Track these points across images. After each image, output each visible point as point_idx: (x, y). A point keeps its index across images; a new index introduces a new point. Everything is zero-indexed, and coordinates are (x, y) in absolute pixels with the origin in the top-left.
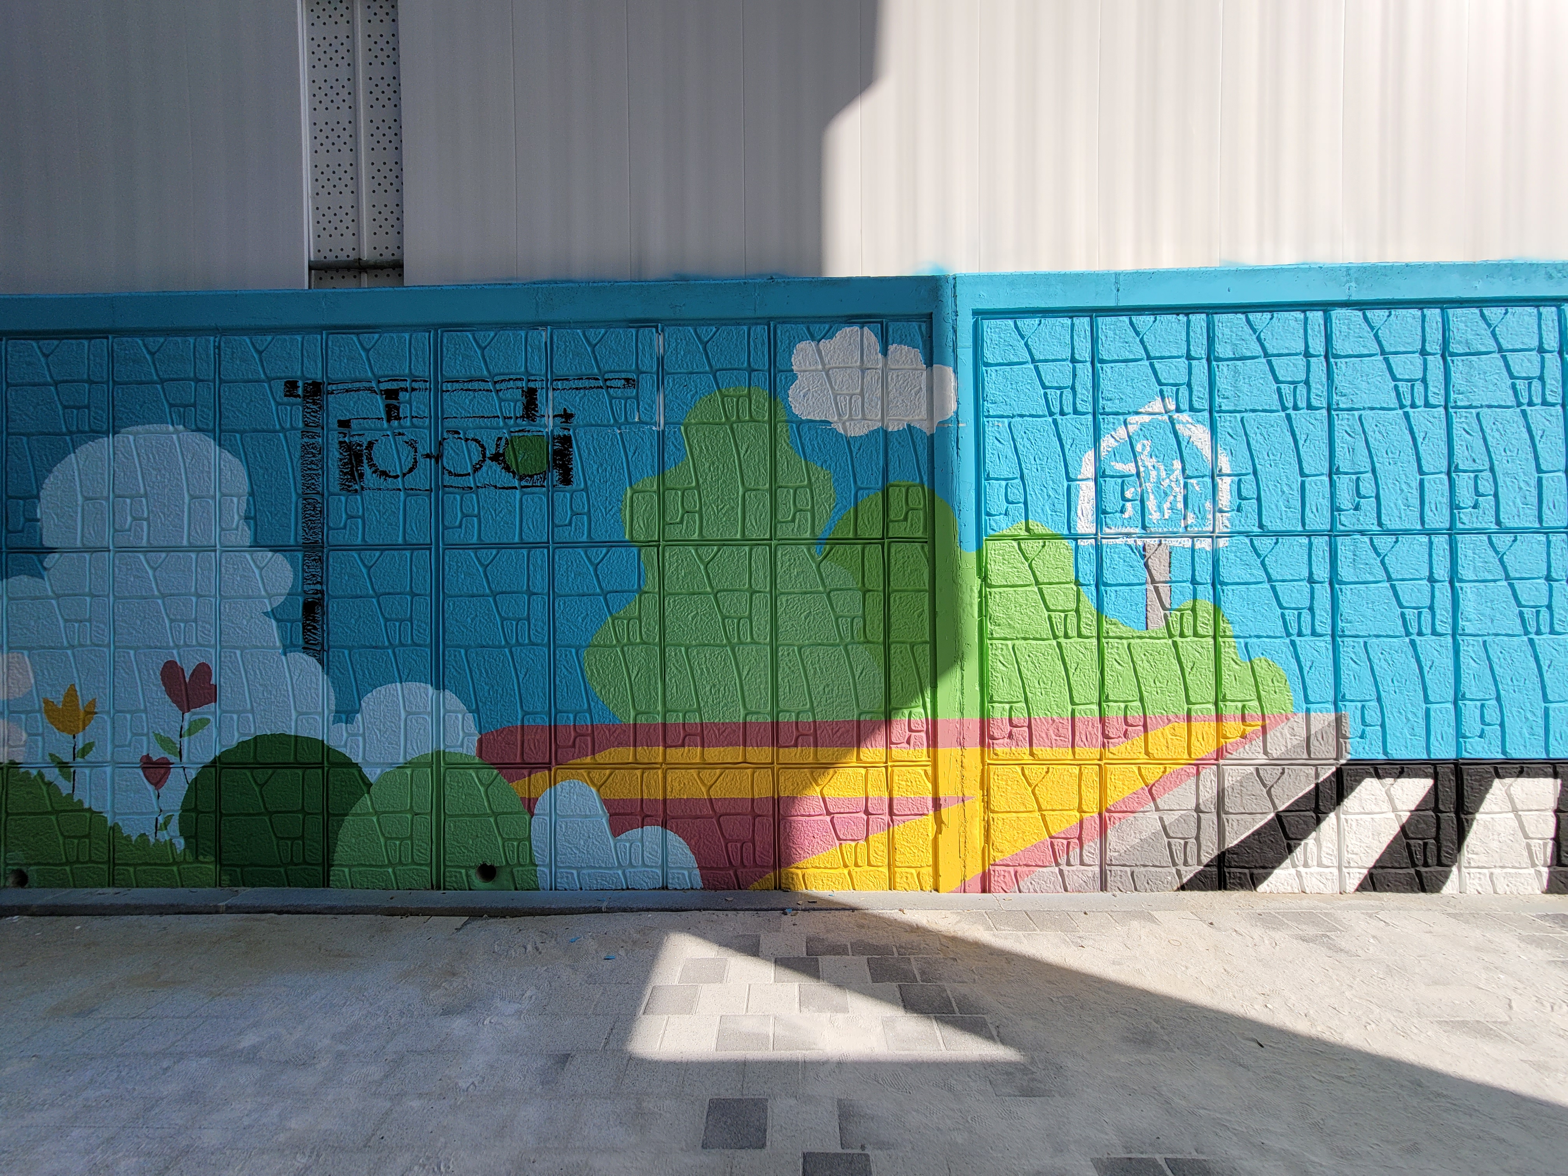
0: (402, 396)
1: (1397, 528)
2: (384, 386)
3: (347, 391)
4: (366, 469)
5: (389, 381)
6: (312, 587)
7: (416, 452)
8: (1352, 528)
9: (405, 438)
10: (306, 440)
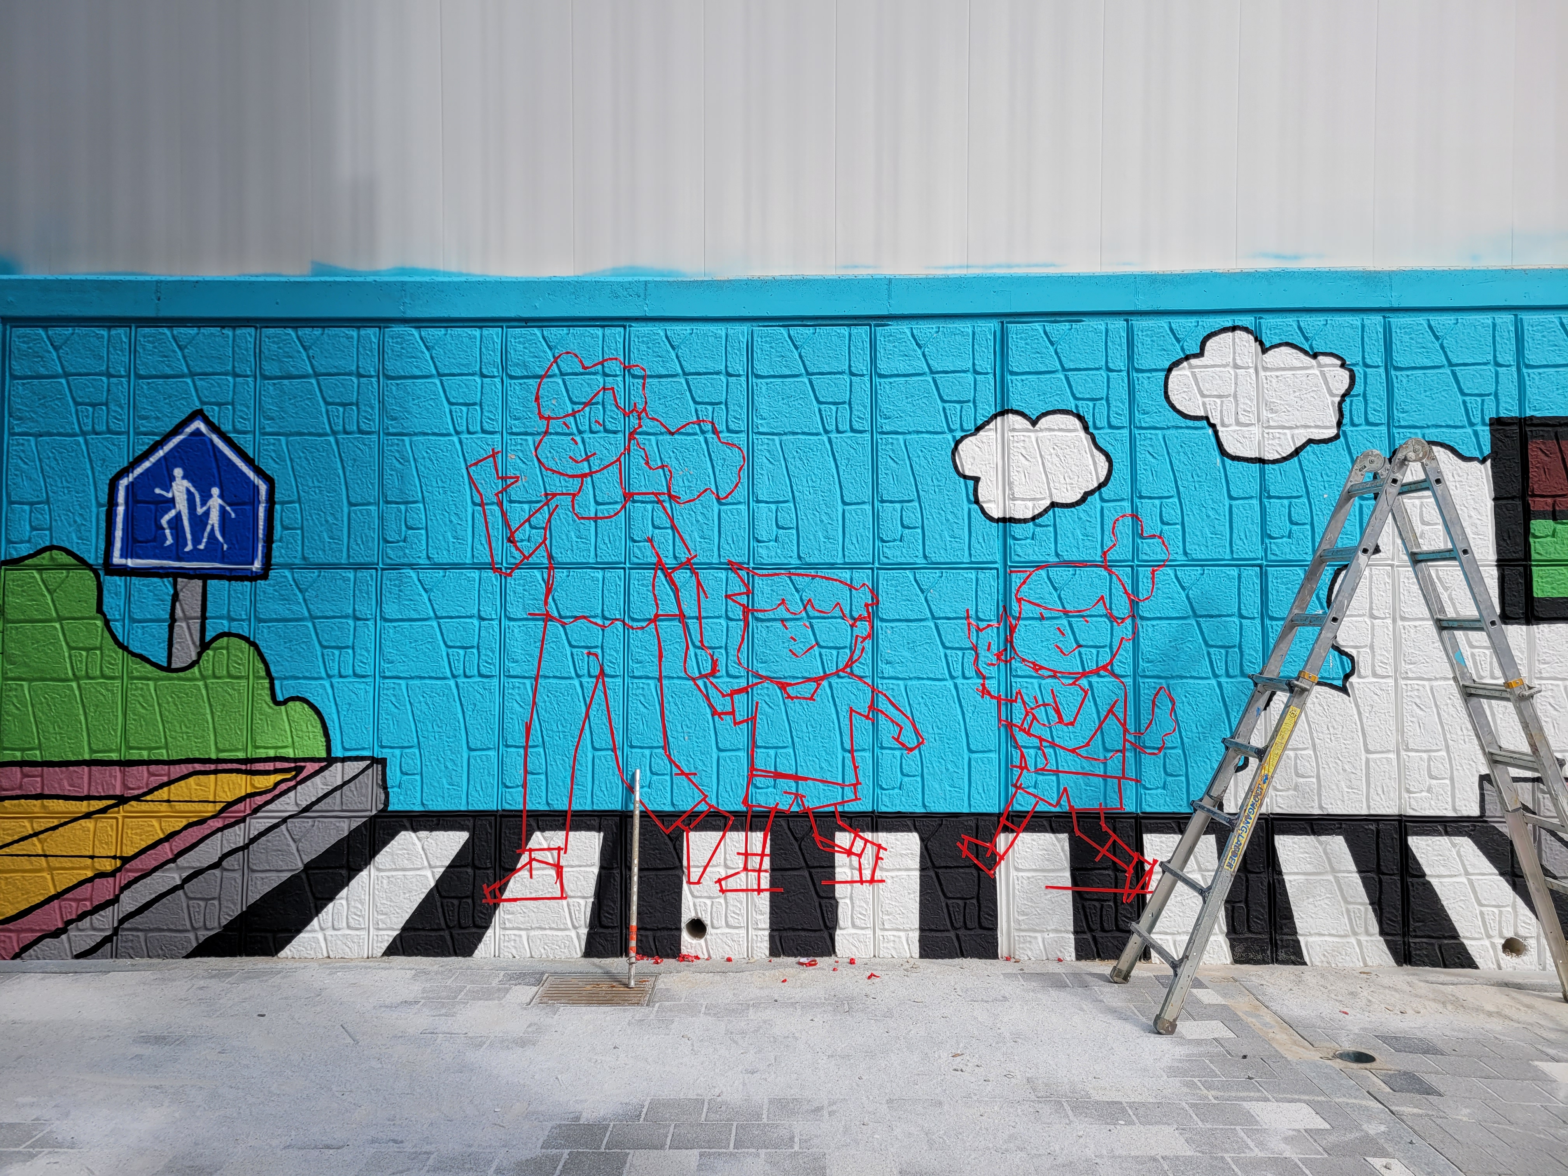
1: (445, 561)
8: (398, 561)
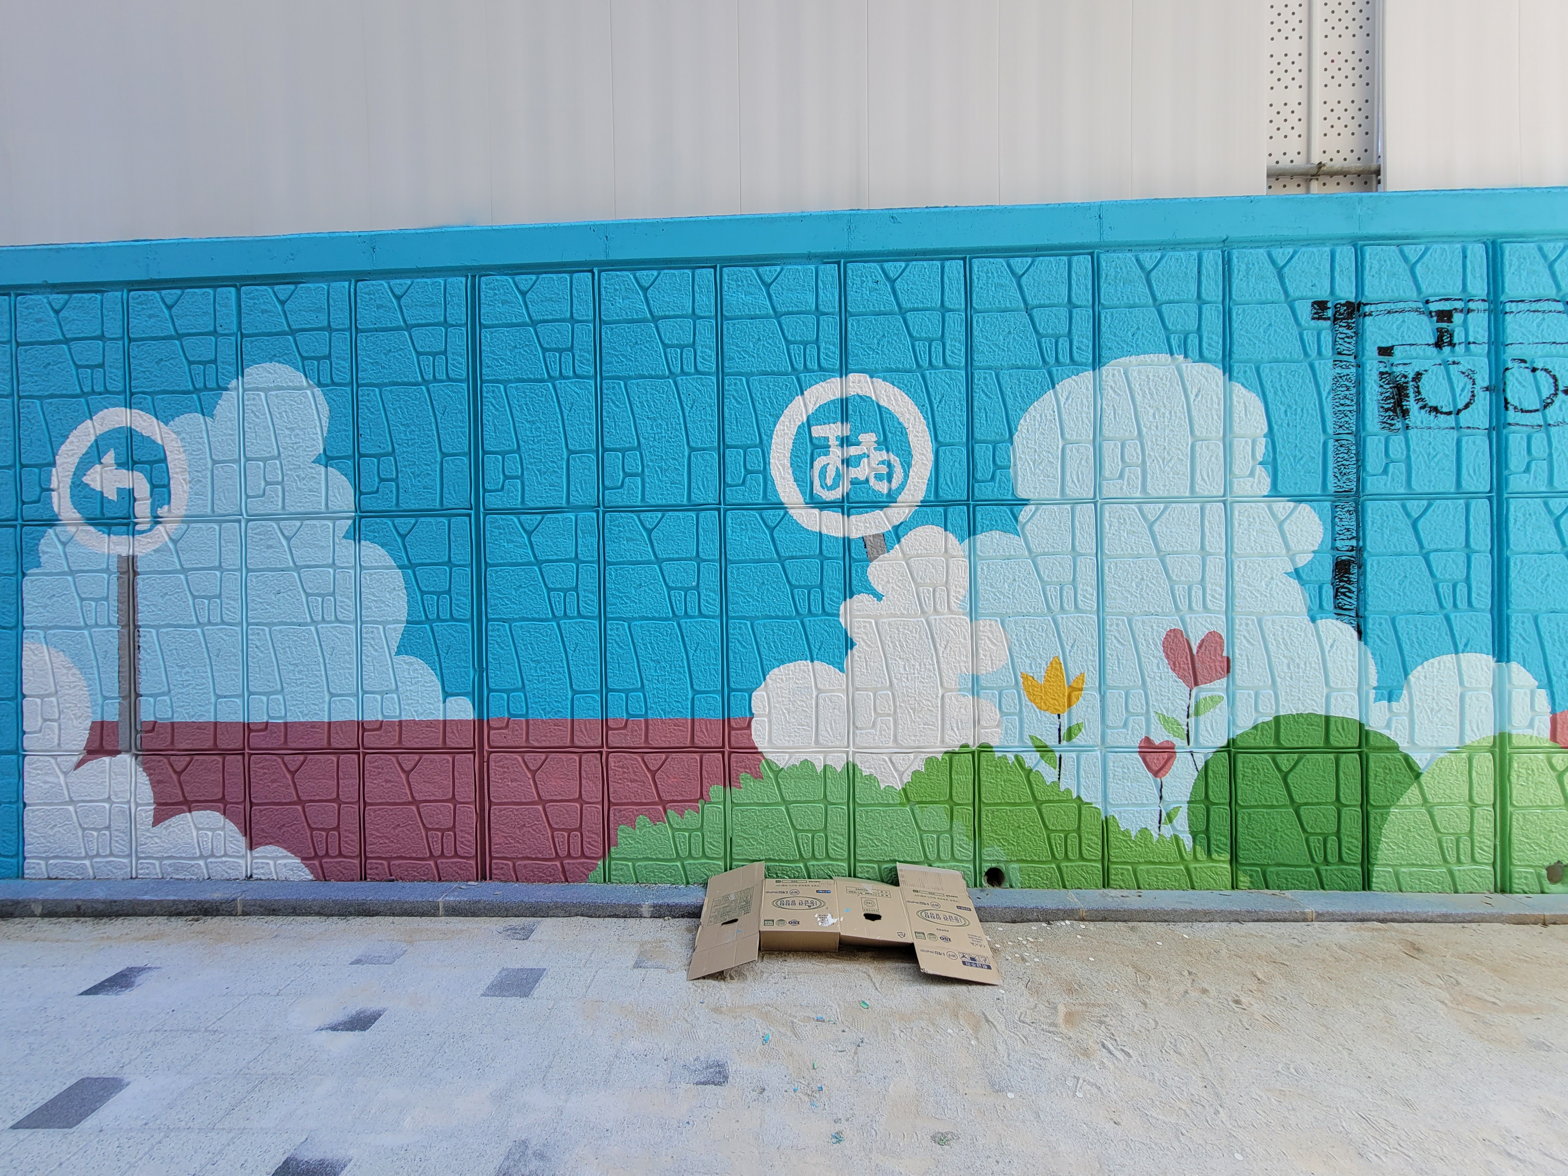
0: (1457, 318)
2: (1434, 307)
3: (1389, 312)
4: (1411, 404)
5: (1440, 300)
6: (1347, 543)
7: (1474, 384)
9: (1461, 368)
10: (1338, 370)
